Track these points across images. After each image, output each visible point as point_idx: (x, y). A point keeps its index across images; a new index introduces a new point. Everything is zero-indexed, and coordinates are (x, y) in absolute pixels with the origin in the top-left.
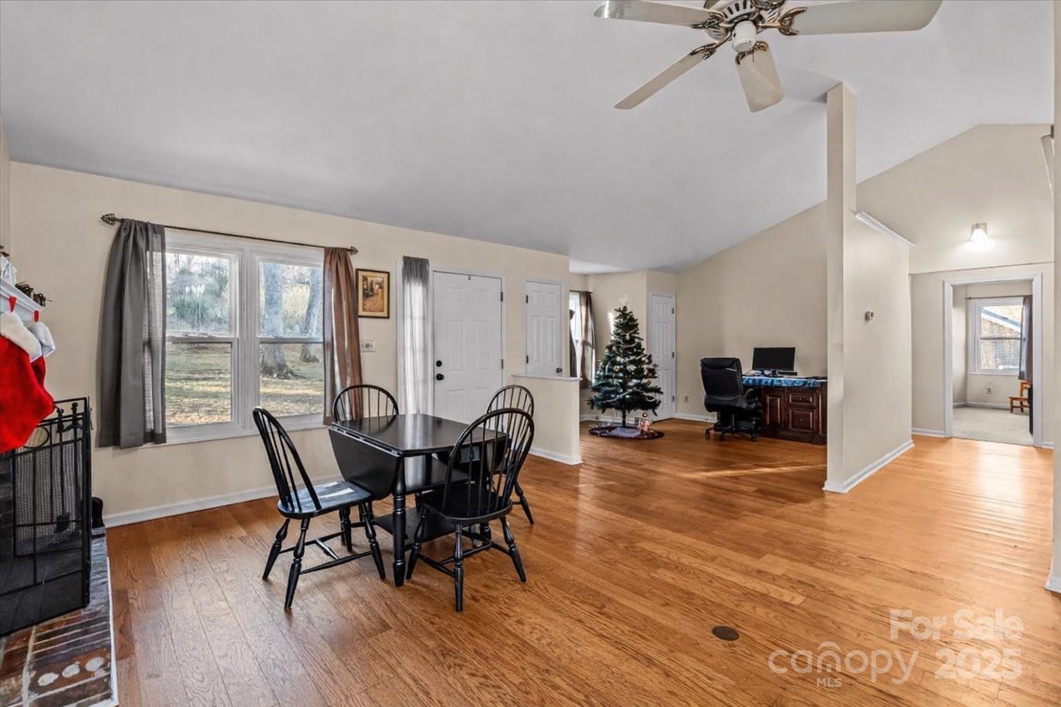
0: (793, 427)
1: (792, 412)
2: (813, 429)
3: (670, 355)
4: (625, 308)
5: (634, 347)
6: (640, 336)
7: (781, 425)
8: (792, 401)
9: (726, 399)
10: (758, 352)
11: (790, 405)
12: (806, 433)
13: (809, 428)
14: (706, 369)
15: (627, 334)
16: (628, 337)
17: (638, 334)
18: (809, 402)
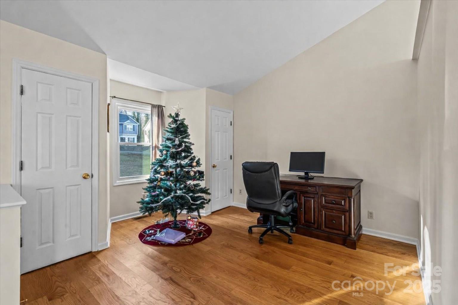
0: (325, 227)
1: (325, 214)
2: (345, 231)
3: (228, 158)
4: (177, 115)
5: (182, 151)
6: (190, 141)
7: (314, 223)
8: (325, 202)
9: (266, 203)
10: (294, 155)
11: (324, 207)
12: (338, 234)
13: (341, 230)
14: (247, 172)
15: (177, 139)
16: (177, 142)
17: (189, 139)
18: (341, 205)
